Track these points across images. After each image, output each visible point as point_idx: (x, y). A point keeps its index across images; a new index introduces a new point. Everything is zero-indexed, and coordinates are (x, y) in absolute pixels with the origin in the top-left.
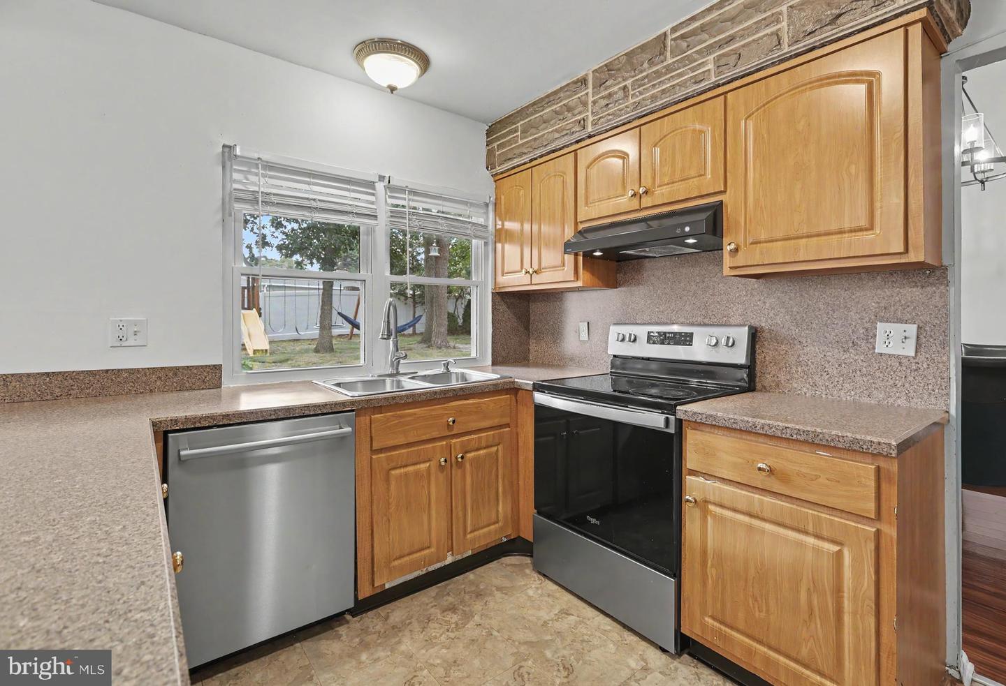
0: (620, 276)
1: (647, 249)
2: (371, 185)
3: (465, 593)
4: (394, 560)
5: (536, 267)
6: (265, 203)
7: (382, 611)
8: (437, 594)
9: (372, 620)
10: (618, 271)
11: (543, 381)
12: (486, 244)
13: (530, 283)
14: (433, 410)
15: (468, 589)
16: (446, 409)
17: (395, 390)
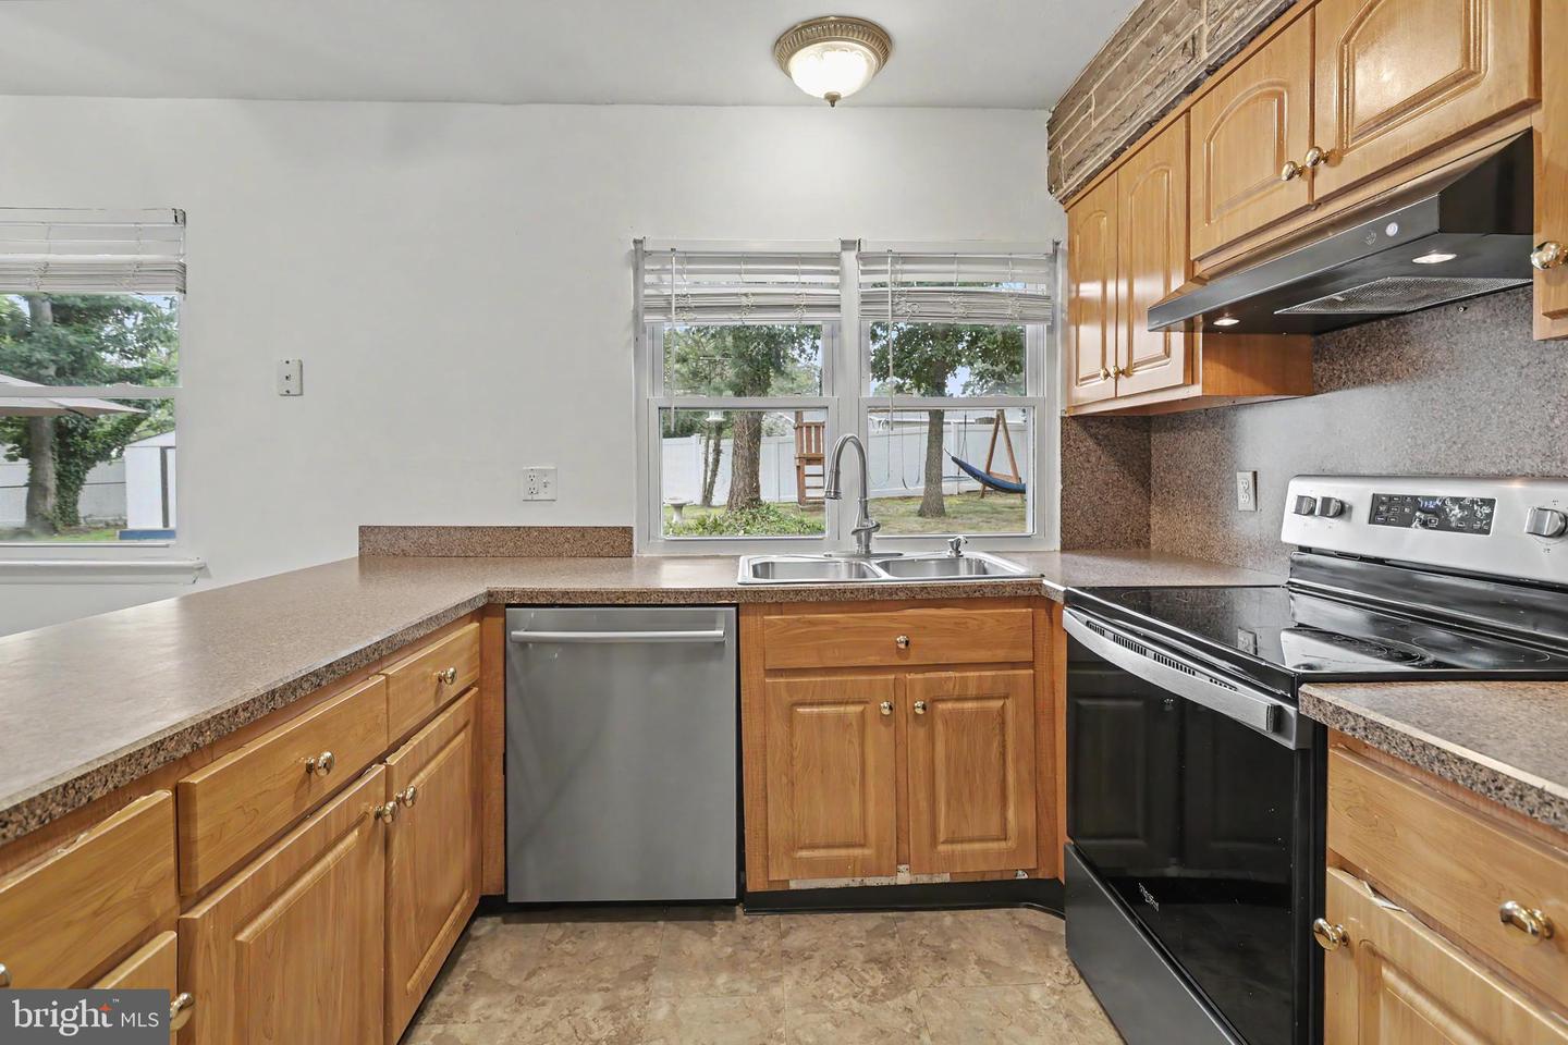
0: (1319, 368)
1: (1337, 296)
2: (835, 259)
3: (921, 944)
4: (802, 848)
5: (1123, 365)
6: (681, 309)
7: (785, 921)
8: (877, 928)
9: (764, 929)
10: (1318, 354)
11: (1083, 589)
12: (1051, 330)
13: (1113, 396)
14: (870, 618)
15: (927, 941)
16: (893, 619)
17: (853, 580)
